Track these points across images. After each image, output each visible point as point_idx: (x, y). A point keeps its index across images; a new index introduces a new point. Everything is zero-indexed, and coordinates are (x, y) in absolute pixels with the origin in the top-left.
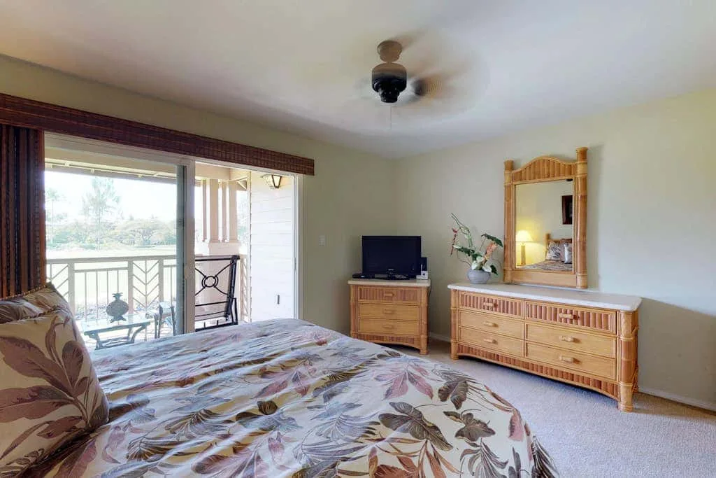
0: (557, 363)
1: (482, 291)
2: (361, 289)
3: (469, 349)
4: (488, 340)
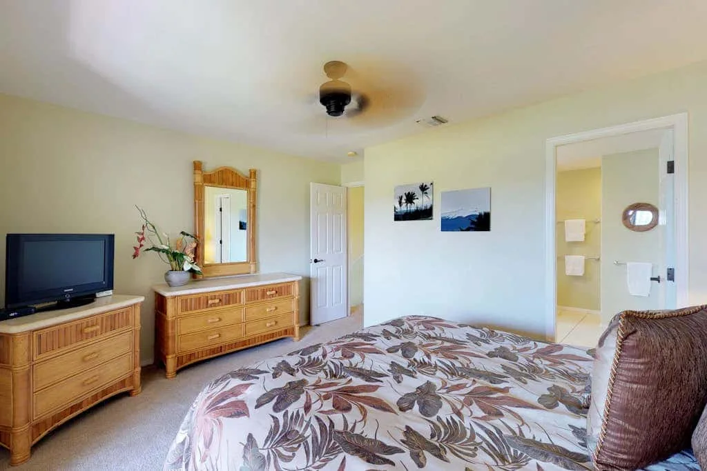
0: (267, 330)
1: (193, 291)
2: (40, 337)
3: (191, 356)
4: (214, 337)
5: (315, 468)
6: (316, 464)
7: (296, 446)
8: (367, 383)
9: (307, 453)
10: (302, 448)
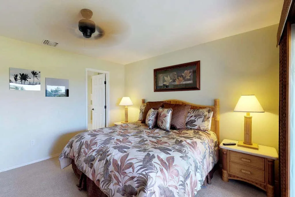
5: (157, 170)
6: (156, 170)
7: (149, 176)
8: (112, 164)
9: (152, 172)
10: (150, 174)
